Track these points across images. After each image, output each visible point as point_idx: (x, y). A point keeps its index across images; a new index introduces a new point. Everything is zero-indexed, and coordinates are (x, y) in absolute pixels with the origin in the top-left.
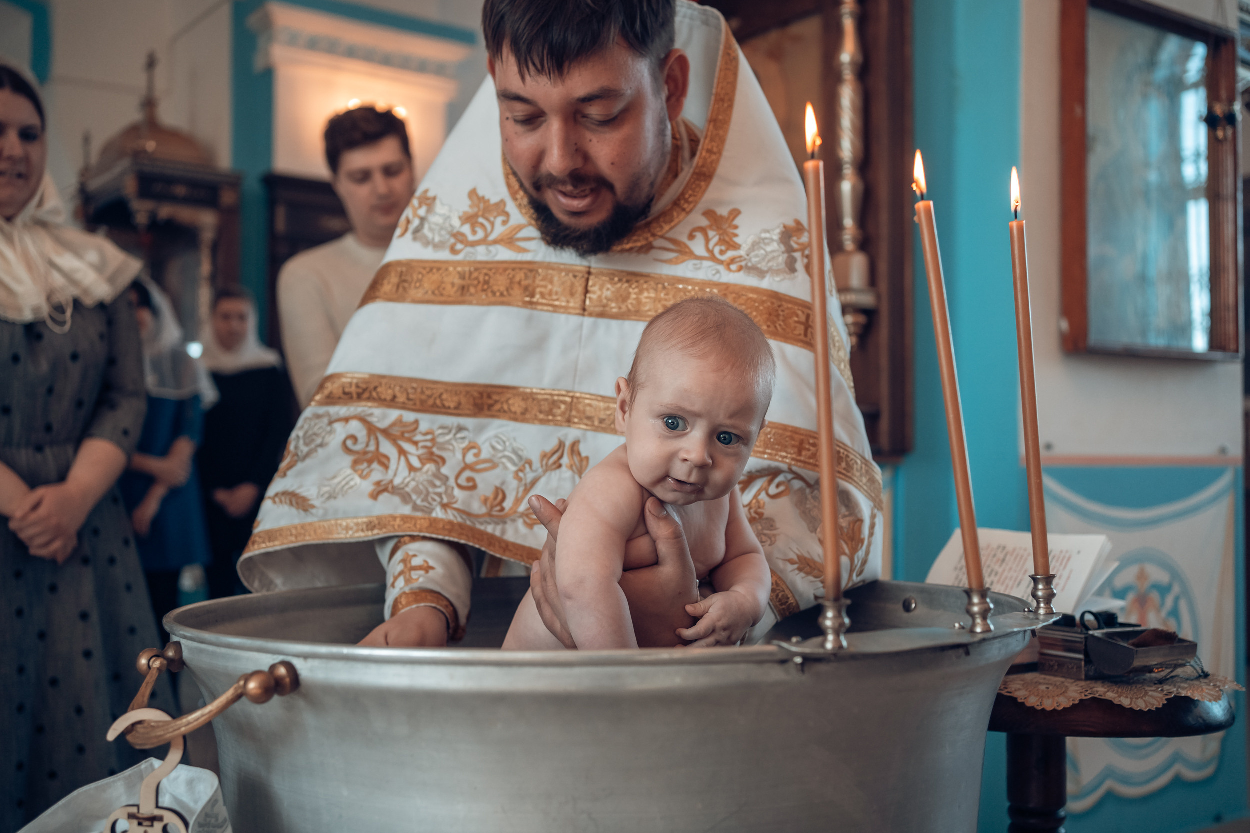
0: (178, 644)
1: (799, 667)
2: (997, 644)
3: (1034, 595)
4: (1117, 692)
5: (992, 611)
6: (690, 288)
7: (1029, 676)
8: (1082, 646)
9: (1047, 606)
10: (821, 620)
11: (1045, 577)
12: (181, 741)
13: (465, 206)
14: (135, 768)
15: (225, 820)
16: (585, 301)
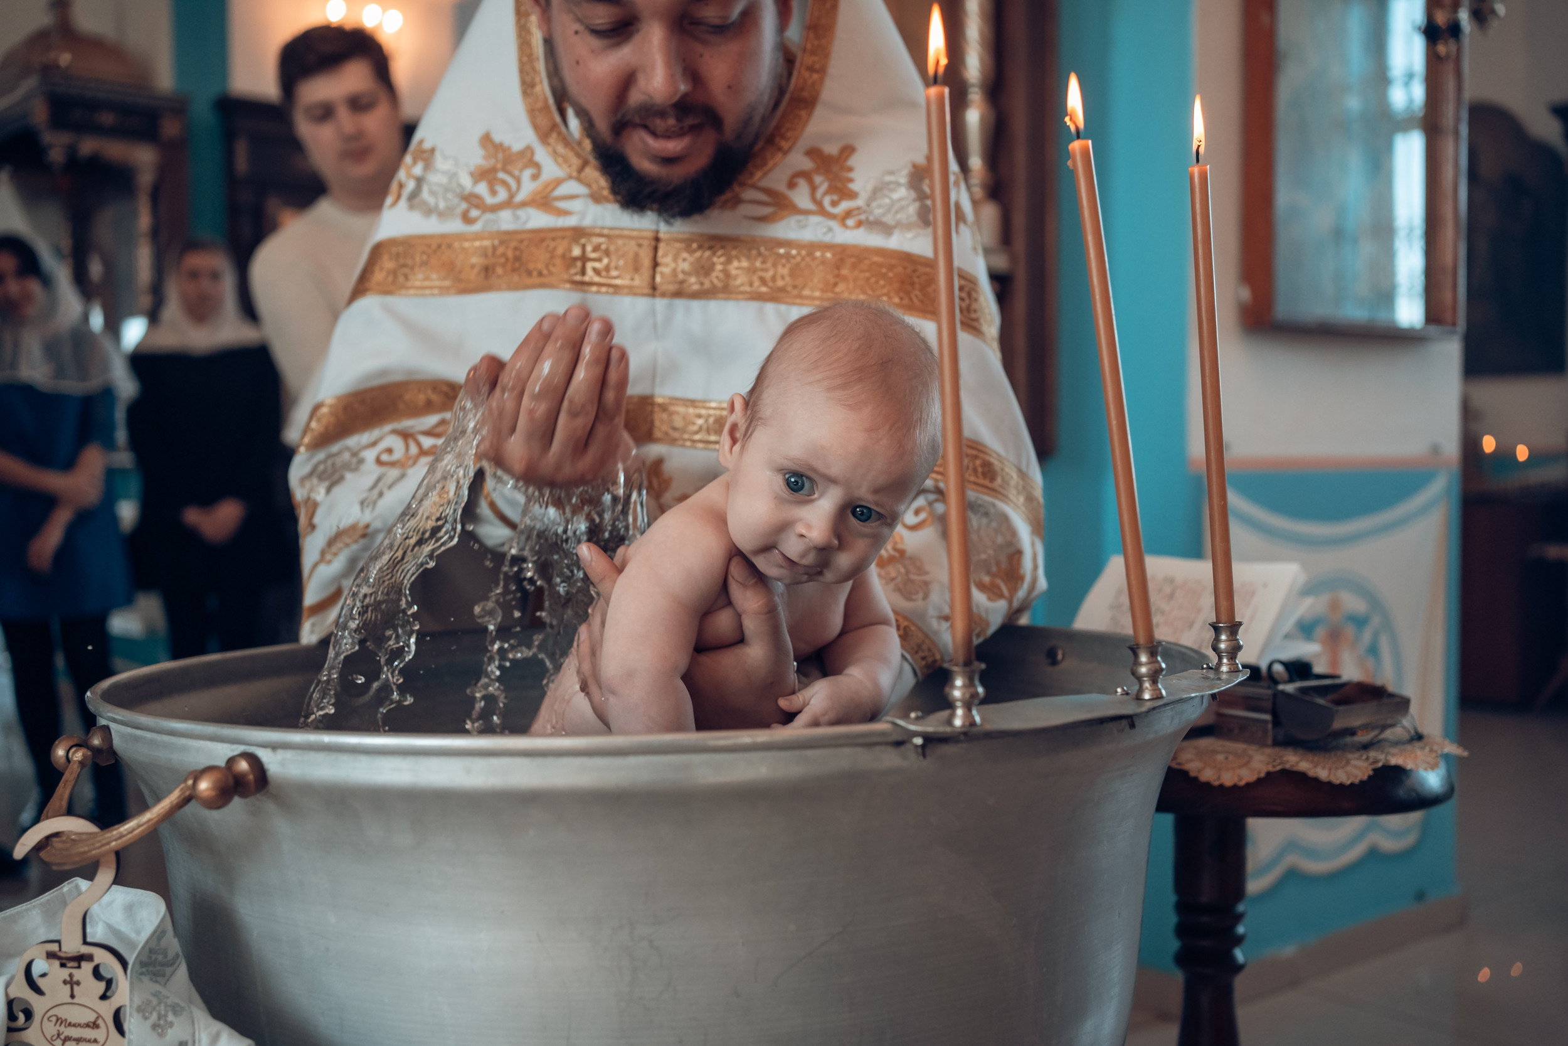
0: (107, 729)
1: (920, 750)
2: (1168, 712)
3: (1215, 648)
4: (1312, 762)
5: (1164, 673)
6: (794, 252)
7: (1204, 743)
8: (1268, 705)
9: (1231, 662)
10: (947, 689)
11: (1229, 625)
12: (113, 858)
13: (477, 157)
14: (53, 892)
15: (177, 956)
16: (653, 277)
